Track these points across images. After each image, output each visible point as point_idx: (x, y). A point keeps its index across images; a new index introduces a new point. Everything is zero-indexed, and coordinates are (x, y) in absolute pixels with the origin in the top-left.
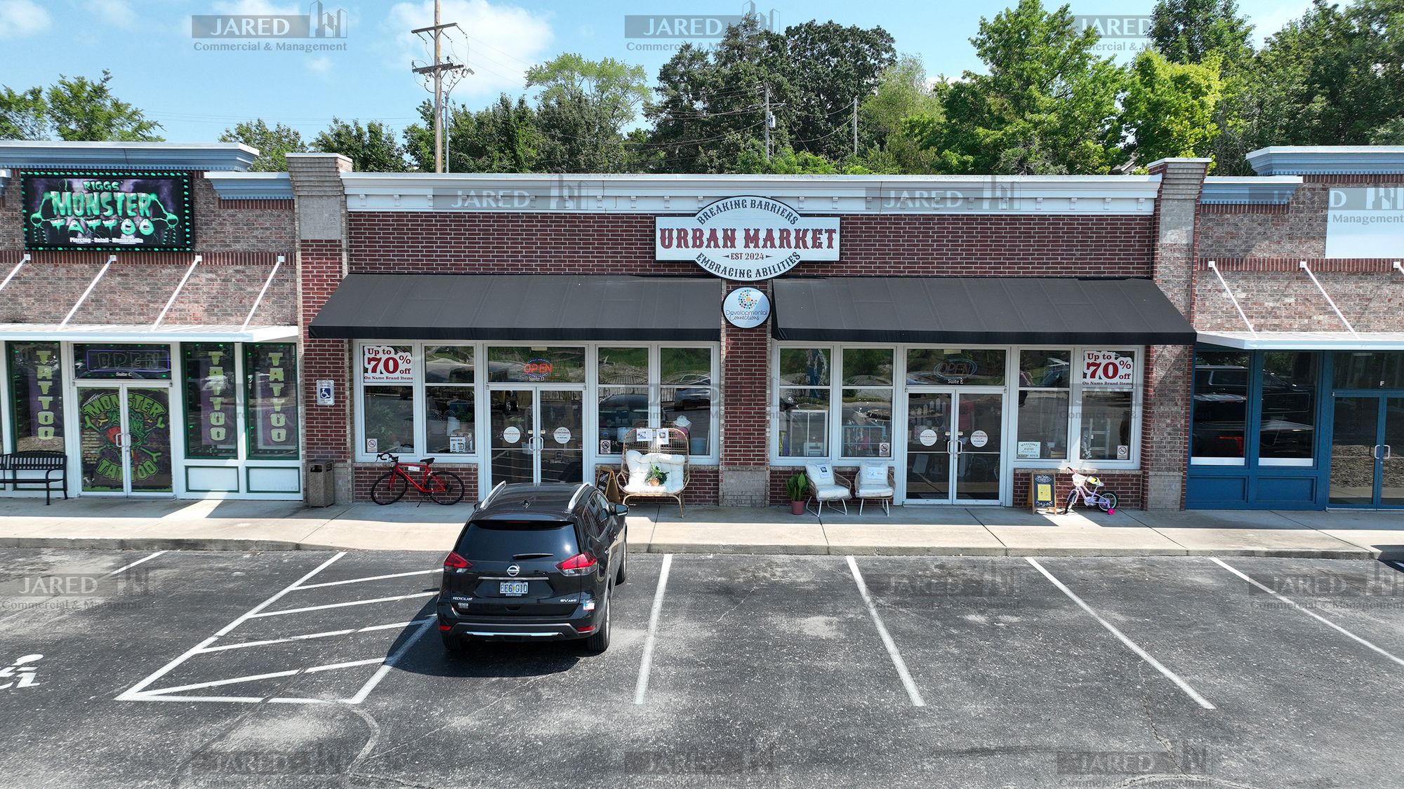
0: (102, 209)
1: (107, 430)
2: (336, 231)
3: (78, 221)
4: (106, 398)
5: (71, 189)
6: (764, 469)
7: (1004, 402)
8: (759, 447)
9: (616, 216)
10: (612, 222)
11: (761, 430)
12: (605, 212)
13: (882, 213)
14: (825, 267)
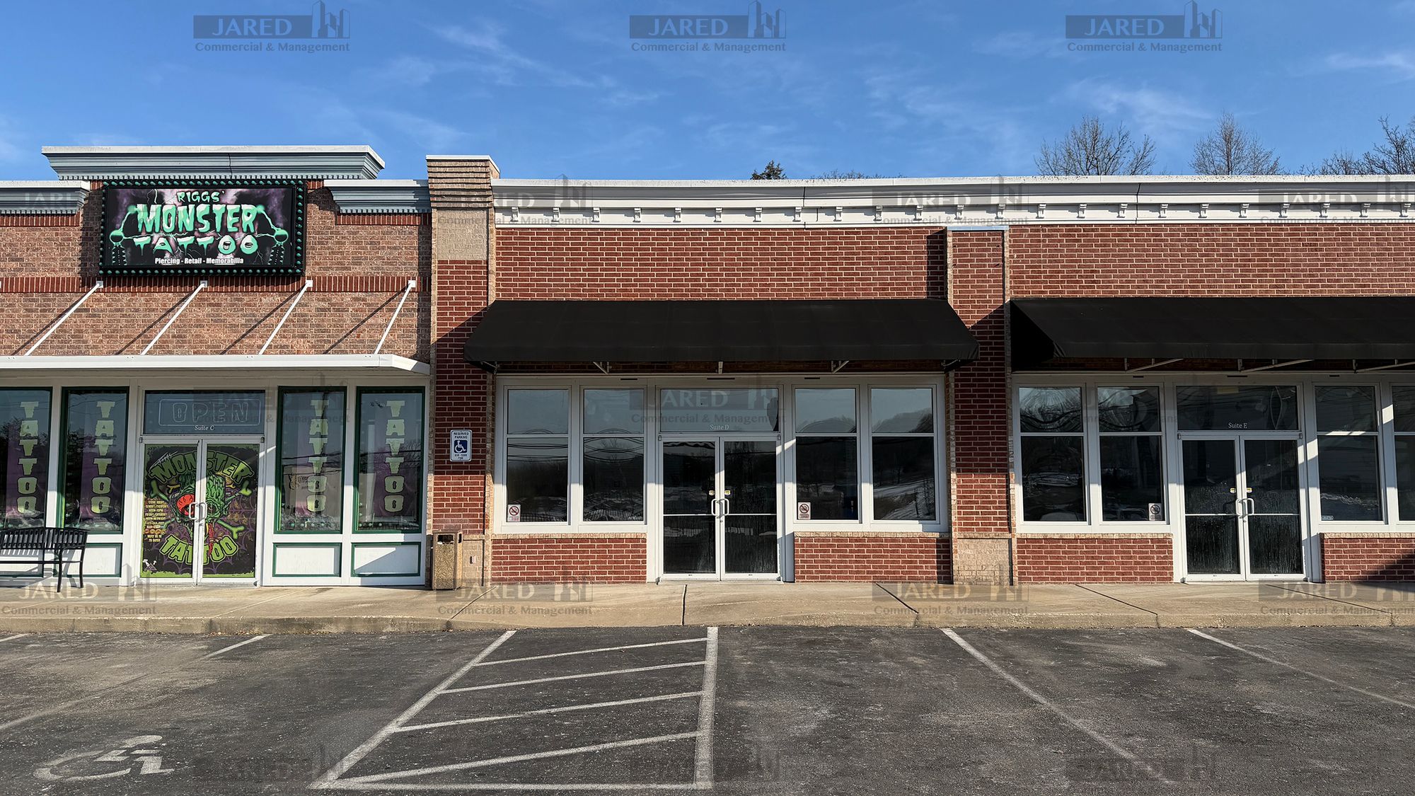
0: (197, 224)
1: (178, 498)
2: (482, 250)
3: (167, 238)
4: (180, 458)
5: (161, 201)
6: (1009, 536)
7: (1300, 450)
8: (1000, 508)
9: (817, 231)
10: (811, 238)
11: (1002, 487)
12: (803, 227)
13: (1138, 222)
14: (1071, 287)
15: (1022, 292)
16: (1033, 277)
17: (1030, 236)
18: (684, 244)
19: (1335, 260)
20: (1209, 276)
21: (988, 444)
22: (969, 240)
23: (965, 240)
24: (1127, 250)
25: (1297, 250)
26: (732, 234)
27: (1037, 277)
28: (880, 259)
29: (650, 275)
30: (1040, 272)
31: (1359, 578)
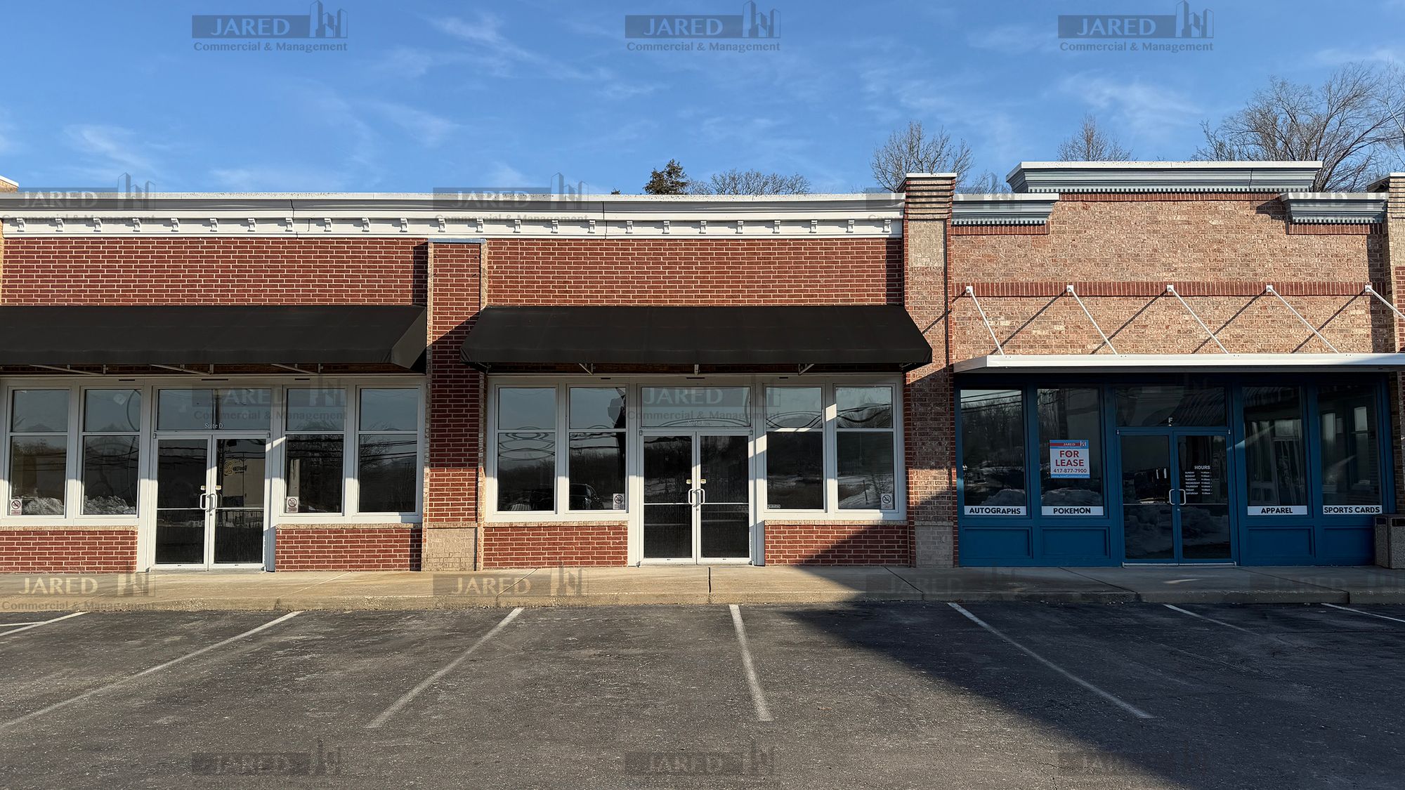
6: (476, 525)
7: (751, 445)
8: (469, 499)
9: (309, 241)
10: (304, 247)
11: (472, 480)
12: (295, 236)
13: (607, 238)
14: (546, 296)
15: (501, 301)
16: (511, 287)
17: (508, 248)
18: (183, 252)
19: (786, 272)
20: (672, 287)
21: (461, 440)
22: (449, 251)
23: (445, 251)
24: (598, 263)
25: (752, 263)
26: (228, 243)
27: (514, 287)
28: (369, 267)
29: (148, 281)
30: (517, 282)
31: (796, 561)
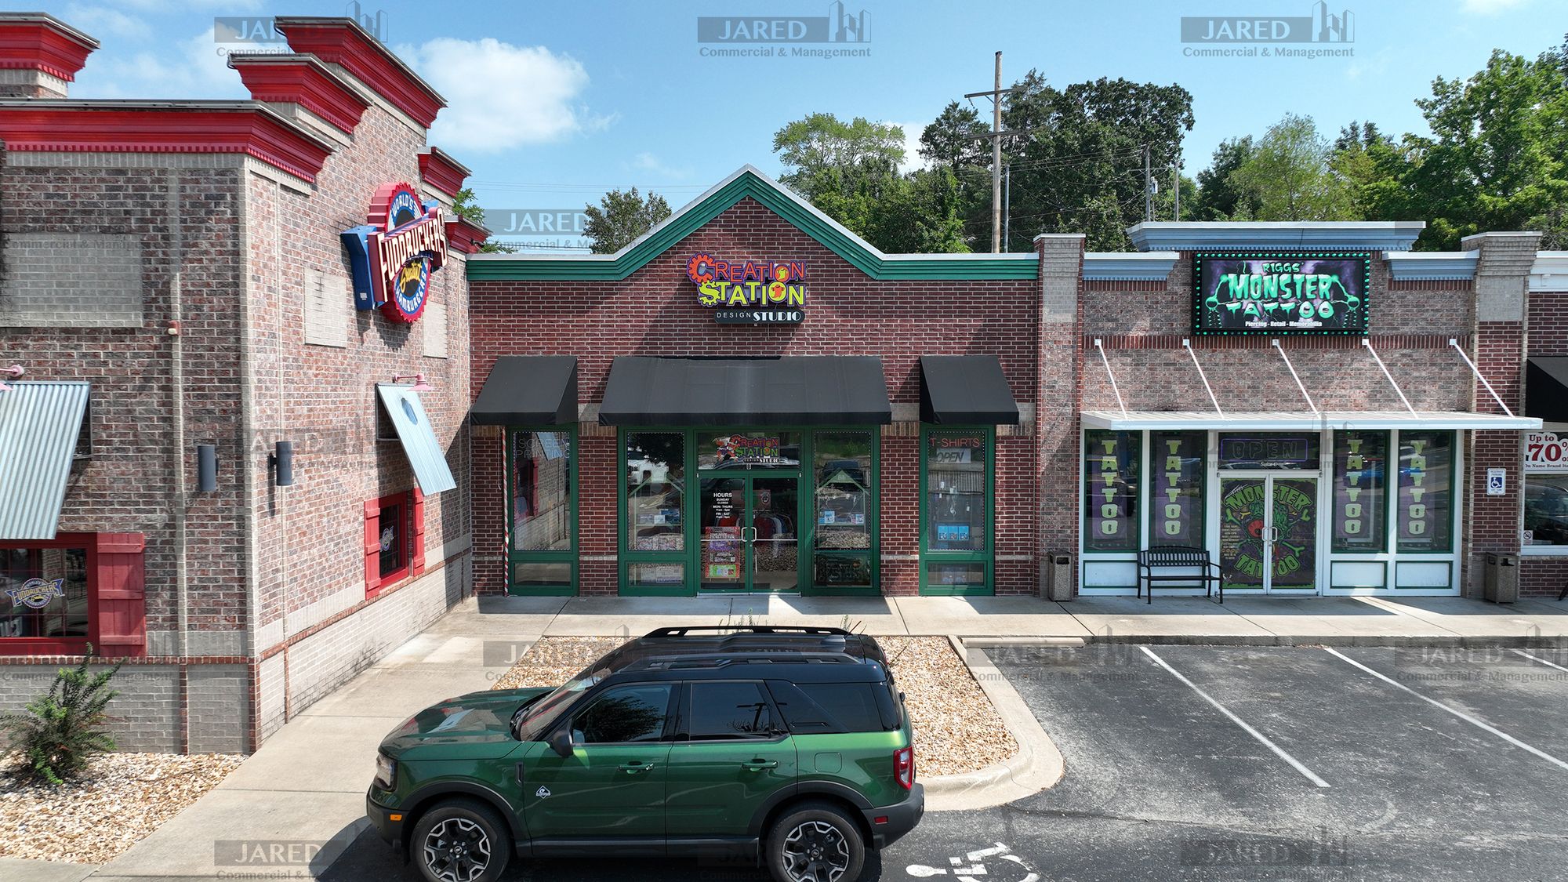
0: (1280, 291)
1: (1248, 524)
2: (1515, 311)
3: (1255, 304)
4: (1250, 489)
5: (1249, 271)
